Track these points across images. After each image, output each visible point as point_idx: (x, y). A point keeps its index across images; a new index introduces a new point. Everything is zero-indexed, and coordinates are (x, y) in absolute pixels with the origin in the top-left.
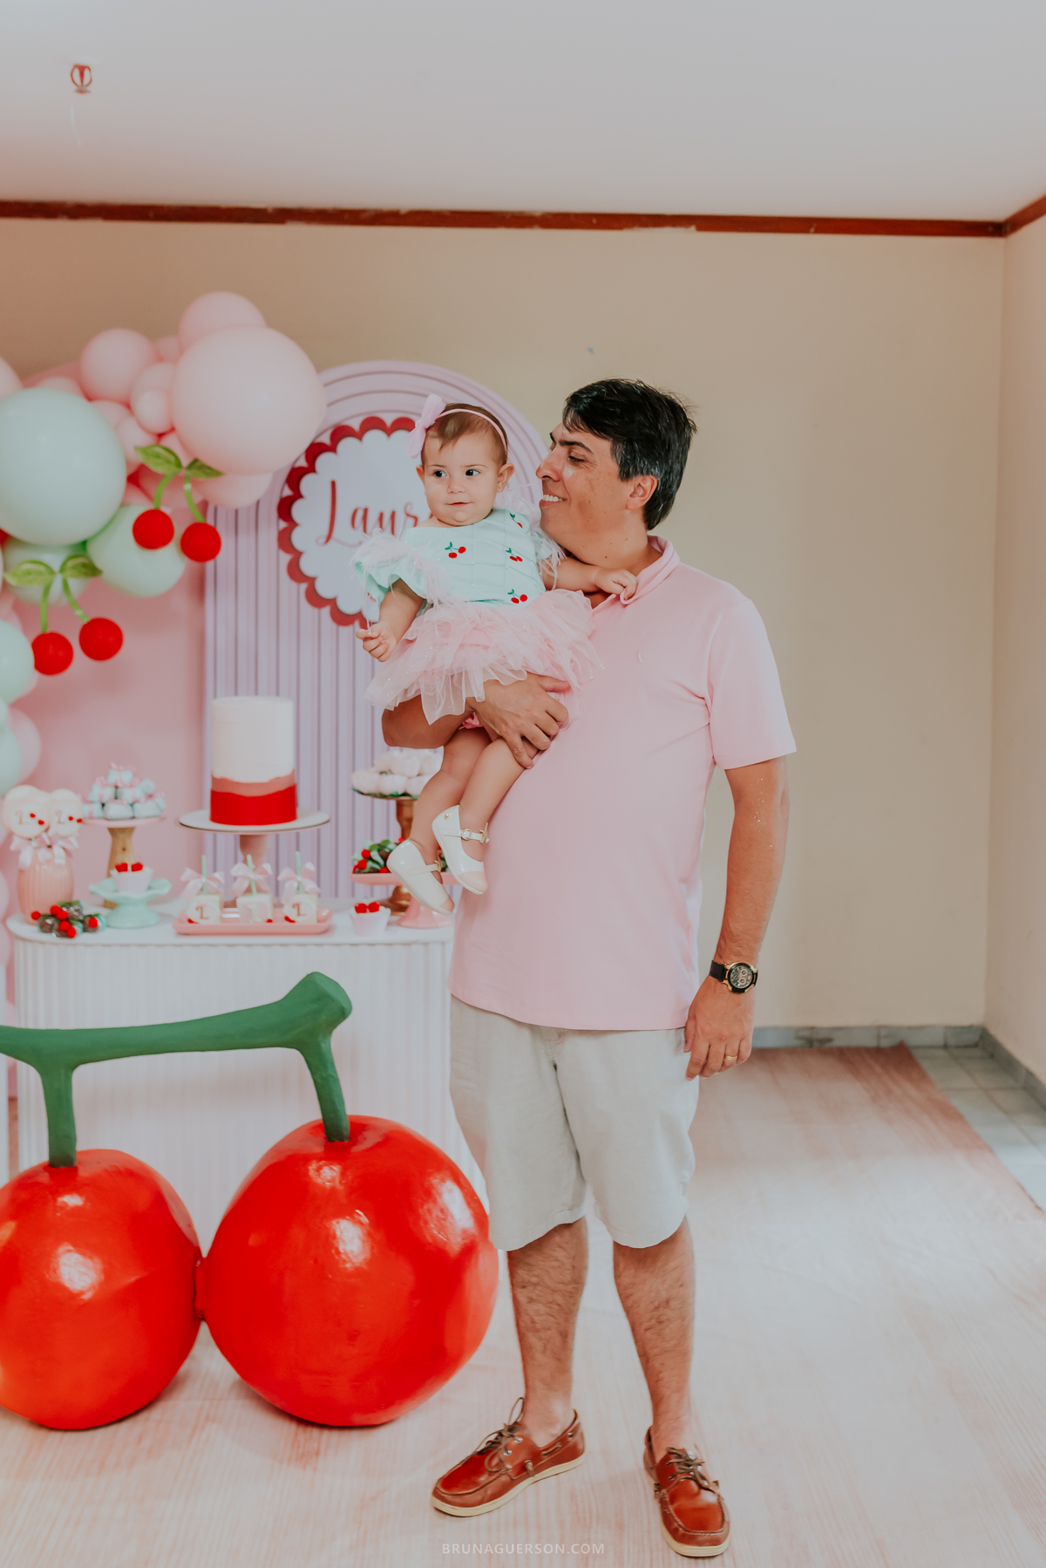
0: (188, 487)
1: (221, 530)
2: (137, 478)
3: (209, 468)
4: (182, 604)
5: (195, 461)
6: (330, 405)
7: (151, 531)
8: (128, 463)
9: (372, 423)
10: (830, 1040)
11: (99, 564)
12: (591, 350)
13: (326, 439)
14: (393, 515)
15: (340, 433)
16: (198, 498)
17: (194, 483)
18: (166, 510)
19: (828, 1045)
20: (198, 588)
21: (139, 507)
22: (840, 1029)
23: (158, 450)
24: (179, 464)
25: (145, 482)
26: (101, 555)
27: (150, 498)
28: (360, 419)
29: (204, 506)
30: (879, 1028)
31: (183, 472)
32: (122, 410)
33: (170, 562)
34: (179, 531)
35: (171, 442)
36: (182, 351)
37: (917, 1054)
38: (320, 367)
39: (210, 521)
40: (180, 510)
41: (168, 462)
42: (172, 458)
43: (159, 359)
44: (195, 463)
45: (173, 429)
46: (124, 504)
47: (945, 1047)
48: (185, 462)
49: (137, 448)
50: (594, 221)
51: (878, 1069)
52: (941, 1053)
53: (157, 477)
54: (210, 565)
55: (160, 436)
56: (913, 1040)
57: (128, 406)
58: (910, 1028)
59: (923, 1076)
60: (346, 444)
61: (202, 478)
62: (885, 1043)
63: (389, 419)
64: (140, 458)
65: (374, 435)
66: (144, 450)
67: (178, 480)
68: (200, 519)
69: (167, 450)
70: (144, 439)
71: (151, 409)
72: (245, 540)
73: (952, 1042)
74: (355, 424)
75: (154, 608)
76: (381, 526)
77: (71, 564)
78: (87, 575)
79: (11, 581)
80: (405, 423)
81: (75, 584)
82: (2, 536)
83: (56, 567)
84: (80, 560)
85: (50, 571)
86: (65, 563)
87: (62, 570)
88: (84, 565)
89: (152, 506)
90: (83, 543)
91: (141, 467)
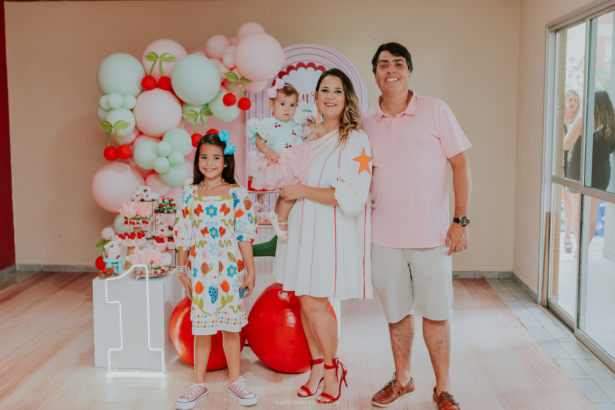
0: (240, 86)
1: (251, 100)
2: (224, 84)
3: (248, 79)
4: (238, 125)
5: (243, 77)
6: (287, 59)
7: (228, 100)
8: (221, 79)
9: (301, 65)
10: (458, 276)
11: (212, 111)
12: (375, 39)
13: (285, 70)
14: (308, 95)
15: (290, 68)
16: (244, 90)
17: (242, 84)
18: (234, 94)
19: (457, 277)
20: (244, 119)
21: (225, 93)
22: (462, 272)
23: (231, 74)
24: (237, 78)
25: (226, 84)
26: (213, 108)
27: (228, 90)
28: (296, 64)
29: (246, 92)
30: (475, 272)
31: (239, 81)
33: (234, 111)
34: (238, 100)
35: (235, 71)
36: (238, 42)
37: (488, 281)
38: (283, 47)
39: (247, 97)
40: (238, 94)
41: (234, 78)
42: (235, 77)
43: (231, 44)
44: (243, 78)
45: (236, 67)
46: (220, 92)
47: (499, 279)
48: (239, 78)
49: (224, 73)
51: (474, 285)
52: (498, 281)
53: (231, 83)
54: (247, 111)
55: (232, 69)
56: (487, 276)
57: (221, 60)
58: (486, 272)
59: (490, 287)
60: (292, 72)
61: (245, 83)
62: (477, 277)
63: (306, 63)
64: (225, 77)
65: (301, 69)
66: (227, 74)
67: (237, 84)
68: (244, 96)
69: (234, 74)
70: (226, 71)
71: (229, 61)
72: (259, 103)
73: (501, 277)
74: (295, 65)
75: (229, 125)
76: (303, 100)
77: (203, 111)
78: (208, 115)
79: (185, 117)
80: (311, 65)
81: (205, 118)
82: (182, 103)
83: (199, 112)
84: (206, 110)
85: (197, 114)
86: (201, 111)
87: (200, 113)
88: (207, 112)
89: (229, 92)
90: (208, 104)
91: (226, 80)
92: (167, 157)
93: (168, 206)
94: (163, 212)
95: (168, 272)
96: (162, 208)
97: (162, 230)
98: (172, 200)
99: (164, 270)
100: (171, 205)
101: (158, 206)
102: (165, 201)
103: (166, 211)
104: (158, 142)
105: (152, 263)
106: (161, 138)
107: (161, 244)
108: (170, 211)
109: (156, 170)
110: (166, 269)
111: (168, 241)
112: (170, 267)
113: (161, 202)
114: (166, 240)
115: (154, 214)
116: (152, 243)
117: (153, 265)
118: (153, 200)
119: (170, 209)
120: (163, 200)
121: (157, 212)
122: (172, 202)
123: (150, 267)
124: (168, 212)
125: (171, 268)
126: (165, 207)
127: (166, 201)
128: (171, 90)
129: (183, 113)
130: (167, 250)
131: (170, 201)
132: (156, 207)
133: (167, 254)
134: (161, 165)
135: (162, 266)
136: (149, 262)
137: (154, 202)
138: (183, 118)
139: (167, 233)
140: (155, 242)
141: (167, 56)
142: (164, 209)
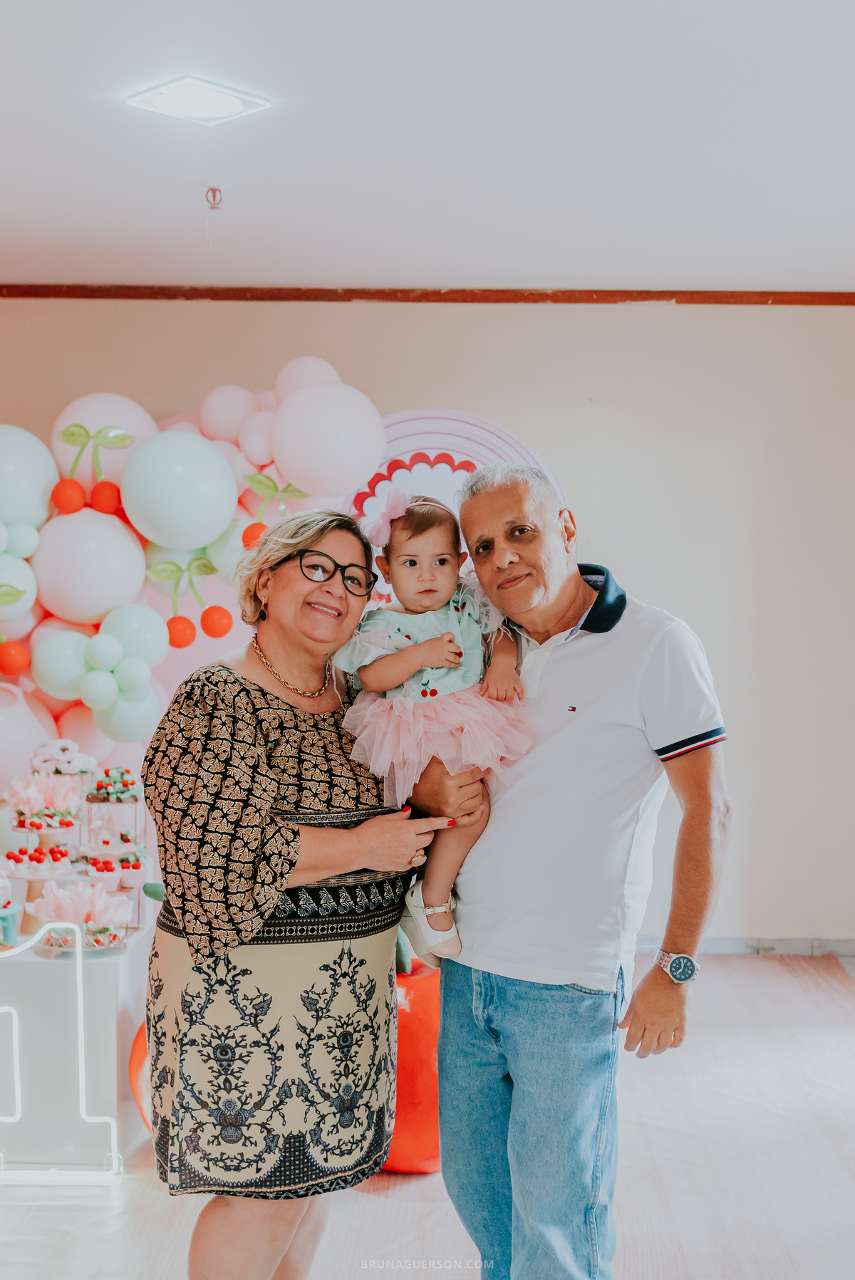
0: (282, 506)
2: (244, 500)
3: (299, 491)
5: (289, 485)
6: (388, 443)
8: (239, 488)
9: (417, 459)
10: (772, 948)
11: (216, 564)
13: (384, 471)
15: (395, 465)
17: (287, 503)
18: (265, 523)
19: (773, 952)
21: (246, 522)
22: (781, 940)
23: (261, 477)
24: (276, 489)
25: (249, 502)
26: (217, 558)
27: (254, 516)
28: (410, 455)
30: (813, 940)
31: (280, 494)
32: (234, 448)
35: (270, 471)
36: (279, 403)
38: (382, 414)
41: (267, 487)
42: (271, 484)
43: (261, 408)
44: (288, 488)
45: (273, 462)
46: (235, 520)
48: (281, 487)
49: (244, 478)
50: (595, 297)
51: (811, 970)
53: (259, 498)
55: (262, 468)
57: (237, 445)
60: (398, 474)
61: (292, 498)
62: (818, 952)
63: (432, 455)
64: (248, 485)
65: (421, 468)
66: (250, 479)
67: (276, 501)
69: (268, 478)
71: (257, 447)
74: (406, 459)
77: (195, 564)
78: (207, 573)
79: (151, 576)
80: (445, 458)
81: (197, 579)
82: (144, 542)
83: (184, 566)
84: (202, 561)
85: (180, 570)
86: (190, 563)
87: (188, 569)
88: (205, 566)
89: (256, 521)
90: (204, 549)
91: (248, 491)
92: (112, 672)
93: (119, 786)
94: (106, 800)
95: (125, 941)
96: (103, 791)
97: (106, 843)
98: (128, 772)
99: (115, 936)
100: (125, 784)
101: (95, 785)
102: (110, 774)
103: (113, 798)
104: (90, 636)
105: (88, 919)
106: (97, 627)
107: (106, 874)
108: (123, 796)
109: (85, 701)
110: (121, 934)
111: (123, 867)
112: (127, 928)
113: (101, 776)
114: (117, 865)
115: (86, 804)
116: (86, 873)
117: (91, 925)
118: (83, 772)
119: (123, 792)
120: (107, 773)
121: (91, 799)
122: (127, 778)
123: (85, 928)
124: (119, 800)
125: (130, 931)
126: (110, 789)
127: (113, 773)
128: (121, 513)
129: (148, 567)
130: (123, 888)
131: (122, 774)
132: (91, 788)
133: (122, 897)
134: (99, 690)
135: (111, 927)
136: (83, 917)
137: (84, 775)
138: (147, 579)
139: (117, 850)
140: (92, 870)
141: (112, 434)
142: (108, 794)
